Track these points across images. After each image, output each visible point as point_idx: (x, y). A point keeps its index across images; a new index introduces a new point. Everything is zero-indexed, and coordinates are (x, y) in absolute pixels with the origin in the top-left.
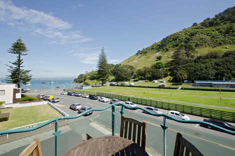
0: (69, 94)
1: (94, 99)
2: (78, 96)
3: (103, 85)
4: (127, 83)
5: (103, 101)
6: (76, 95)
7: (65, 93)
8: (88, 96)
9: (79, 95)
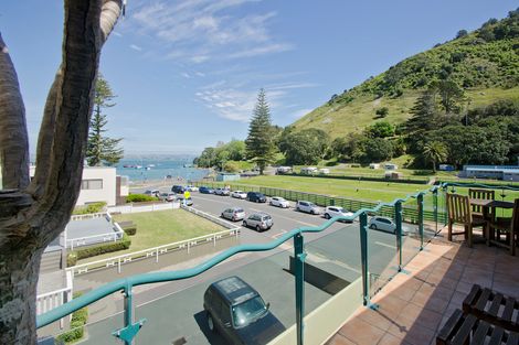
0: (203, 191)
1: (260, 202)
2: (222, 195)
3: (261, 174)
4: (312, 168)
5: (281, 206)
6: (218, 192)
7: (194, 189)
8: (244, 196)
9: (226, 192)
